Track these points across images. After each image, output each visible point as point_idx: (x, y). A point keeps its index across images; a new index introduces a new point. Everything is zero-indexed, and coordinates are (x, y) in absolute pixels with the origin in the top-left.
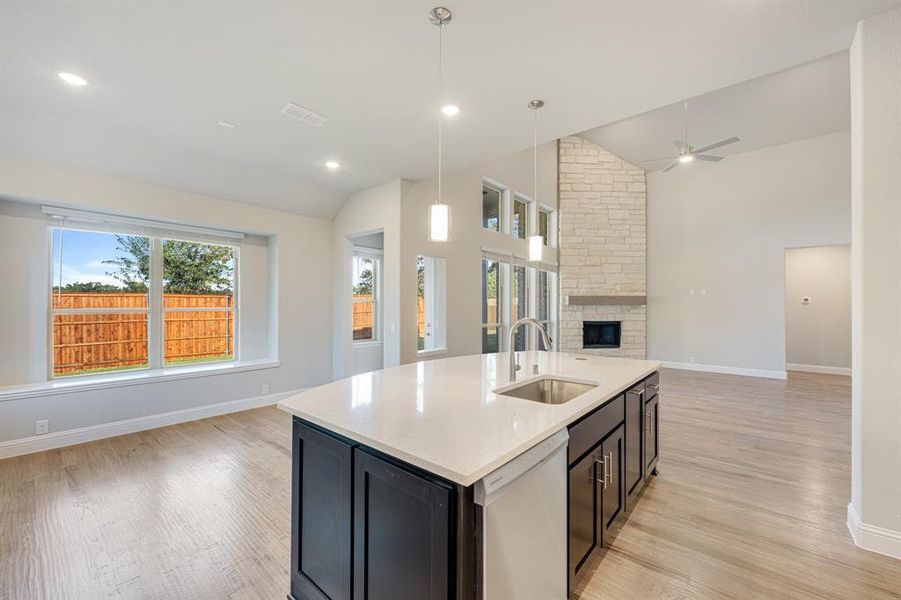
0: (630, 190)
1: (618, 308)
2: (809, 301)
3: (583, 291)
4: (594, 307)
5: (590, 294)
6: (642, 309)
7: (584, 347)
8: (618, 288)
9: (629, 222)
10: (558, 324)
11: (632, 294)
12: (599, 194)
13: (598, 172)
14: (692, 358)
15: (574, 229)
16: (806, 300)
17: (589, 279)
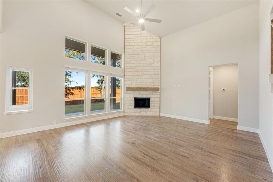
0: (153, 45)
1: (148, 92)
2: (225, 90)
3: (134, 86)
4: (138, 92)
5: (136, 87)
6: (158, 93)
7: (134, 108)
8: (148, 84)
9: (153, 58)
10: (124, 98)
11: (154, 87)
12: (141, 47)
13: (139, 38)
14: (175, 113)
15: (130, 61)
16: (224, 89)
17: (136, 81)
